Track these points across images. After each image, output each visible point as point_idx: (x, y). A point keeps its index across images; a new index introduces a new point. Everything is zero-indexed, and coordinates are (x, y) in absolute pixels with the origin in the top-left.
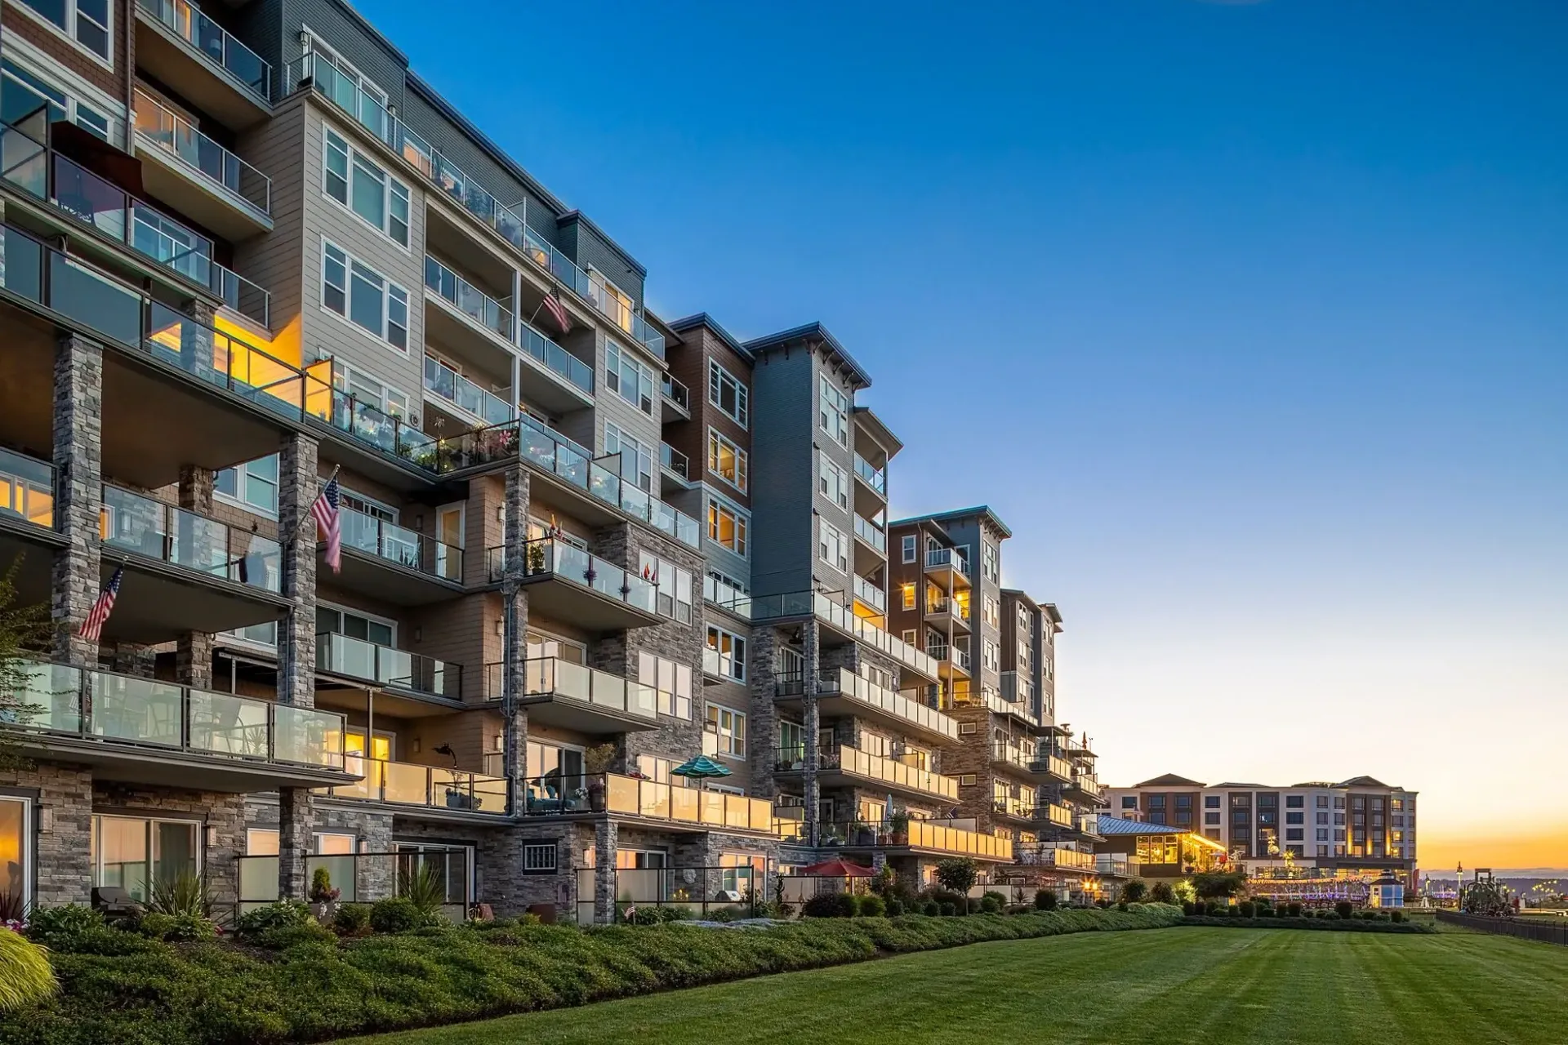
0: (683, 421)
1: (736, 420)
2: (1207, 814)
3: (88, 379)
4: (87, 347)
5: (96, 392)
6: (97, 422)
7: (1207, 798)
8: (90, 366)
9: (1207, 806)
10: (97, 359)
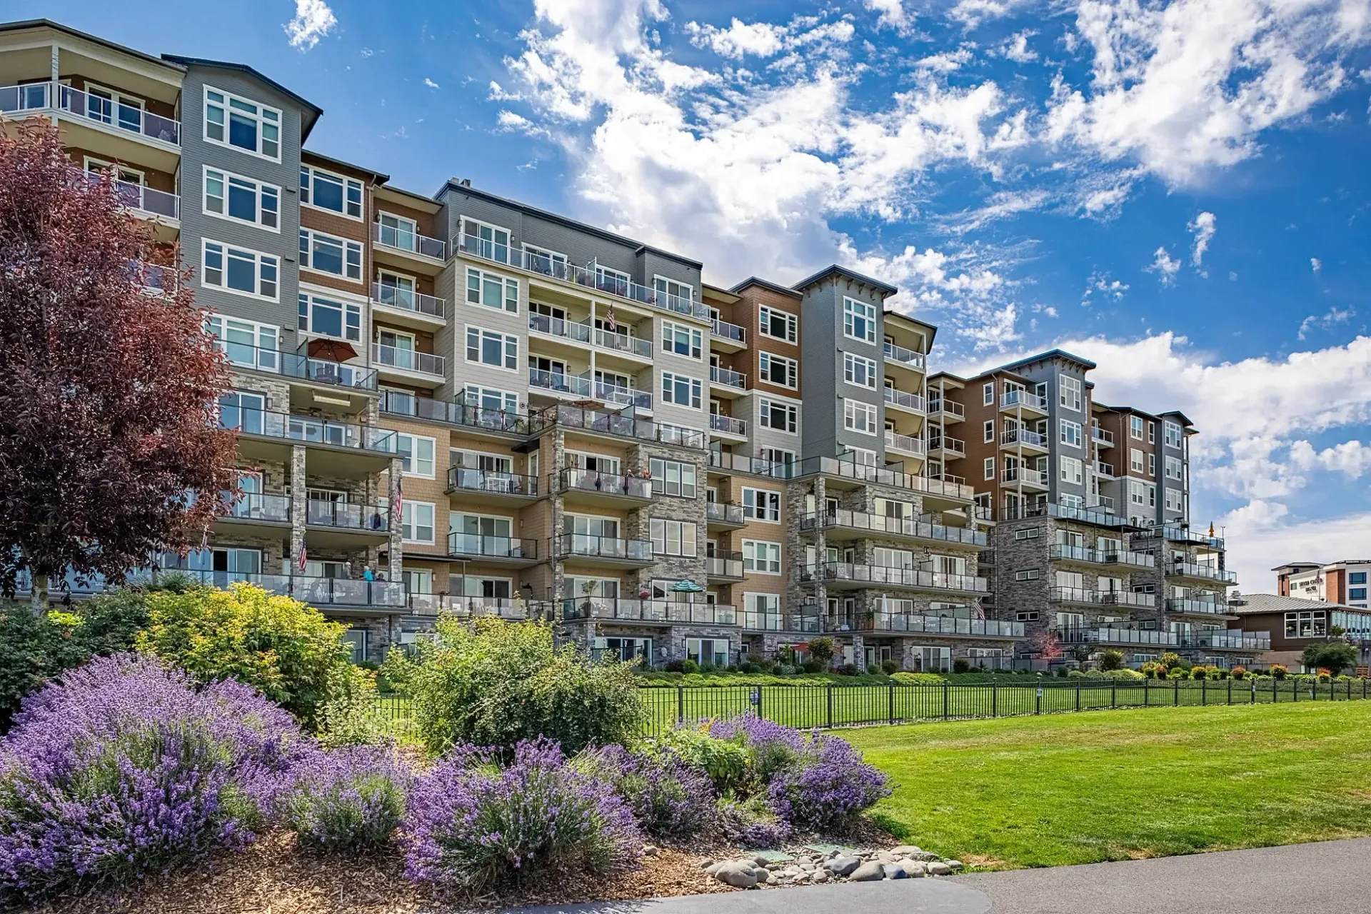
0: (742, 351)
1: (787, 341)
2: (1352, 591)
3: (300, 461)
4: (299, 449)
5: (303, 466)
6: (304, 477)
7: (1351, 575)
8: (301, 456)
9: (1351, 582)
10: (303, 453)
